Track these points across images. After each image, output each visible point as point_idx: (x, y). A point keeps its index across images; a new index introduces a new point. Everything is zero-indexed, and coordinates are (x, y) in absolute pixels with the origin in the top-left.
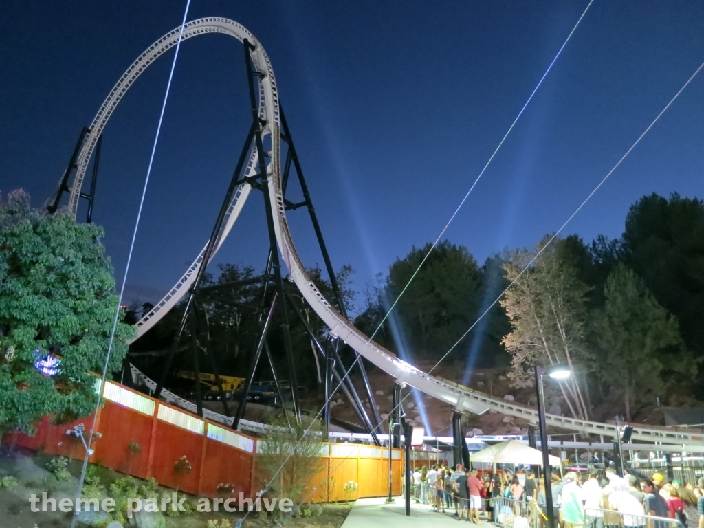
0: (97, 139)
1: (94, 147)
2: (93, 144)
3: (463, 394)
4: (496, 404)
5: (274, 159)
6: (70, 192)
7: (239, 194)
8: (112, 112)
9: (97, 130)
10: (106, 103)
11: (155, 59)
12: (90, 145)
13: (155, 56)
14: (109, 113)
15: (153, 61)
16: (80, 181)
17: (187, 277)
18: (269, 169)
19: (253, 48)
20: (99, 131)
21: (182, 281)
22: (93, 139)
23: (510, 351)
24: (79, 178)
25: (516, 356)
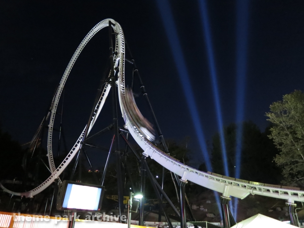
0: (63, 88)
2: (61, 90)
3: (227, 183)
5: (121, 70)
6: (51, 112)
7: (105, 90)
9: (63, 84)
12: (60, 91)
16: (56, 107)
18: (119, 75)
19: (114, 25)
22: (61, 88)
23: (280, 166)
24: (55, 105)
25: (284, 169)
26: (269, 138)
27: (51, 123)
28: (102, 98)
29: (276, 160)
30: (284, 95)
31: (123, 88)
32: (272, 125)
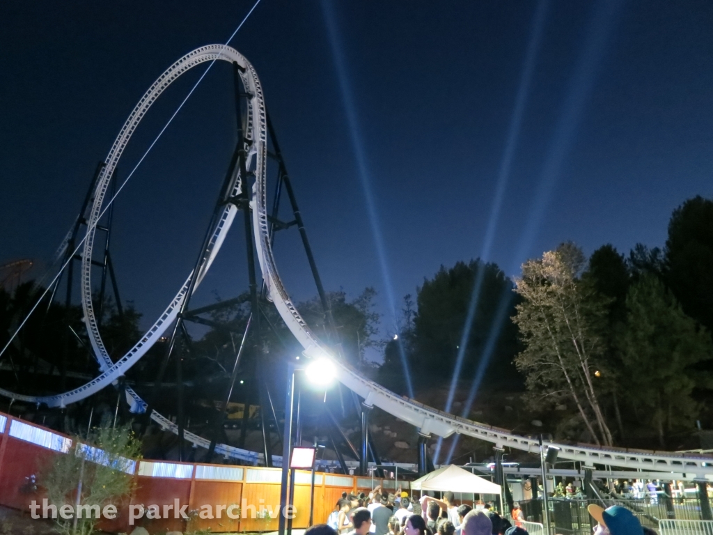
0: (112, 172)
1: (109, 180)
2: (108, 177)
3: (428, 416)
4: (461, 426)
5: (259, 178)
6: (87, 225)
7: (226, 215)
8: (125, 145)
9: (112, 163)
10: (120, 137)
11: (162, 91)
12: (106, 179)
13: (162, 88)
14: (122, 146)
15: (161, 93)
16: (96, 214)
17: (177, 301)
18: (254, 188)
19: (243, 70)
20: (114, 164)
21: (173, 305)
22: (108, 172)
23: (522, 371)
24: (95, 211)
25: (529, 376)
26: (512, 321)
27: (87, 249)
28: (219, 230)
29: (517, 361)
30: (546, 252)
31: (262, 220)
32: (519, 299)
